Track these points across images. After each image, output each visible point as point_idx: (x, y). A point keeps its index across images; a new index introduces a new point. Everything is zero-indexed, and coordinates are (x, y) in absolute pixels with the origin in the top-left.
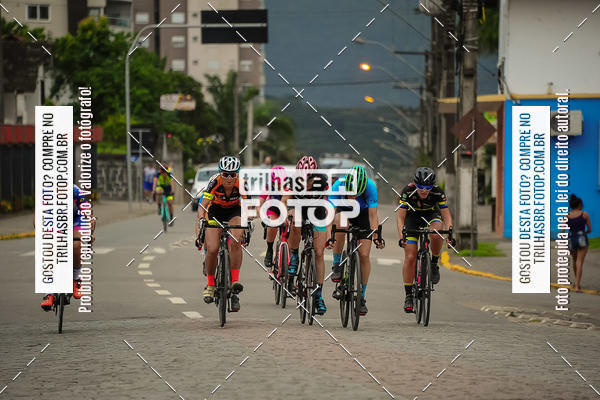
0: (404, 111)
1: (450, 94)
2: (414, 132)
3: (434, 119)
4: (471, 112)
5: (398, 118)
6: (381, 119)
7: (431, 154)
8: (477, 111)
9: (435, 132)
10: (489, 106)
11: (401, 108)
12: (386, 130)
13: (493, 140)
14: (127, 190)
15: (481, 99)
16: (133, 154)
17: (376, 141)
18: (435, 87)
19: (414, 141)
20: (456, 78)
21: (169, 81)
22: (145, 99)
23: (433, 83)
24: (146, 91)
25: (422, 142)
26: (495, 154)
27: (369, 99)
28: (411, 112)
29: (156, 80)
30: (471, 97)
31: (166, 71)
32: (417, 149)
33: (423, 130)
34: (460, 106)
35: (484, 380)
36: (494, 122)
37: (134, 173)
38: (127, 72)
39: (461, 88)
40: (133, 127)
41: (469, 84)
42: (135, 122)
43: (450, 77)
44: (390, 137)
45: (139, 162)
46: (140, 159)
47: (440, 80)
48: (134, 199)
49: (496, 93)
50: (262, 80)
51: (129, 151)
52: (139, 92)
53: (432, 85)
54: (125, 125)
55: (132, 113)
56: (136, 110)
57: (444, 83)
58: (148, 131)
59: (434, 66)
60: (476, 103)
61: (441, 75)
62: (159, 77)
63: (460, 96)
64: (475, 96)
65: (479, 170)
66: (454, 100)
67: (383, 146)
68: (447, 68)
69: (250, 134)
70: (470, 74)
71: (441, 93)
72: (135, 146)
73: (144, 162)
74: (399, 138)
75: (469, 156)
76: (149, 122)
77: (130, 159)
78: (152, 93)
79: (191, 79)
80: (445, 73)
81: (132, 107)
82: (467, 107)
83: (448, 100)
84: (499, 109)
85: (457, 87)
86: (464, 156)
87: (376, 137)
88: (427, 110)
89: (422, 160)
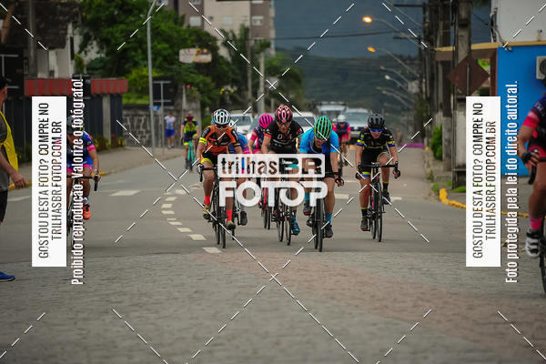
0: (404, 60)
1: (446, 44)
2: (414, 79)
3: (432, 68)
4: (466, 59)
5: (398, 66)
6: (383, 68)
7: (429, 99)
8: (472, 58)
9: (433, 79)
10: (483, 53)
11: (401, 57)
12: (387, 77)
13: (486, 85)
14: (150, 137)
15: (474, 47)
16: (155, 104)
17: (378, 88)
18: (433, 37)
19: (413, 87)
20: (452, 28)
21: (187, 36)
22: (166, 53)
23: (430, 33)
24: (166, 46)
25: (421, 88)
27: (371, 50)
28: (409, 60)
29: (175, 35)
30: (466, 46)
31: (185, 27)
32: (416, 94)
33: (421, 77)
34: (455, 54)
35: (480, 306)
36: (487, 68)
37: (157, 121)
39: (456, 36)
40: (154, 79)
41: (463, 33)
42: (156, 75)
43: (446, 27)
44: (391, 84)
45: (161, 111)
46: (162, 108)
47: (437, 29)
48: (157, 145)
49: (490, 41)
50: (272, 34)
51: (151, 102)
52: (159, 47)
53: (429, 35)
54: (148, 77)
55: (153, 66)
56: (157, 63)
57: (441, 32)
58: (168, 82)
59: (431, 18)
60: (470, 51)
61: (437, 25)
62: (178, 32)
63: (456, 44)
64: (470, 45)
66: (451, 49)
67: (384, 92)
68: (443, 19)
69: (262, 84)
70: (465, 24)
71: (438, 43)
72: (157, 96)
73: (165, 110)
74: (399, 84)
75: (464, 100)
76: (169, 74)
77: (153, 108)
78: (171, 47)
79: (208, 34)
80: (441, 24)
81: (154, 60)
82: (462, 55)
83: (444, 49)
84: (492, 55)
85: (452, 36)
86: (458, 100)
87: (378, 84)
88: (425, 59)
89: (421, 105)
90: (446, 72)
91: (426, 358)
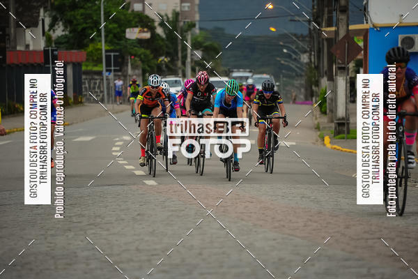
0: (297, 38)
1: (330, 25)
2: (305, 52)
3: (319, 43)
4: (344, 37)
5: (293, 42)
6: (281, 43)
7: (317, 68)
8: (349, 36)
9: (320, 51)
10: (358, 32)
11: (295, 35)
12: (285, 51)
13: (359, 57)
14: (103, 95)
15: (351, 27)
16: (107, 71)
17: (278, 59)
18: (320, 20)
19: (305, 58)
20: (334, 13)
21: (131, 18)
22: (115, 31)
23: (318, 17)
24: (116, 26)
25: (310, 59)
26: (362, 67)
27: (273, 29)
28: (302, 37)
29: (123, 17)
30: (345, 27)
31: (130, 11)
32: (306, 63)
33: (311, 51)
34: (337, 33)
35: (354, 225)
36: (361, 44)
37: (108, 84)
38: (102, 13)
39: (338, 20)
40: (106, 51)
41: (343, 17)
42: (108, 48)
43: (330, 12)
44: (289, 56)
45: (111, 76)
46: (112, 74)
47: (323, 14)
48: (108, 102)
49: (363, 23)
50: (197, 17)
51: (104, 69)
52: (111, 26)
53: (317, 18)
54: (101, 50)
55: (106, 42)
56: (109, 39)
57: (326, 16)
58: (117, 54)
59: (318, 5)
60: (348, 30)
61: (323, 11)
62: (125, 15)
63: (337, 25)
64: (348, 27)
65: (351, 78)
66: (333, 29)
67: (282, 62)
68: (328, 6)
69: (189, 55)
70: (344, 10)
71: (324, 24)
72: (108, 64)
73: (115, 75)
74: (294, 56)
75: (344, 68)
76: (118, 47)
77: (105, 74)
78: (120, 27)
79: (147, 17)
80: (326, 9)
81: (106, 36)
82: (342, 33)
83: (329, 29)
84: (365, 33)
85: (335, 19)
86: (340, 68)
87: (278, 56)
88: (314, 36)
89: (311, 72)
90: (329, 47)
91: (313, 265)
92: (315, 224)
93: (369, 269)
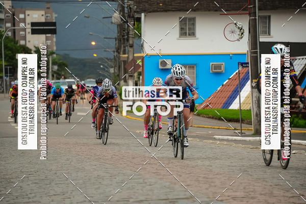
0: (108, 60)
1: (124, 53)
2: (112, 67)
3: (119, 63)
4: (132, 60)
5: (106, 62)
6: (100, 63)
7: (118, 75)
8: (134, 60)
9: (119, 67)
10: (139, 58)
11: (107, 58)
12: (102, 66)
13: (140, 70)
14: (3, 90)
15: (135, 55)
16: (5, 76)
17: (98, 71)
18: (119, 51)
19: (112, 70)
20: (127, 48)
21: (19, 49)
22: (10, 55)
23: (118, 49)
24: (10, 52)
25: (115, 71)
26: (141, 75)
27: (95, 55)
28: (111, 60)
29: (14, 48)
30: (132, 55)
31: (18, 45)
32: (113, 73)
33: (115, 67)
34: (128, 57)
35: (137, 157)
36: (140, 64)
37: (6, 83)
38: (3, 45)
39: (128, 51)
40: (5, 66)
41: (131, 49)
42: (6, 64)
43: (124, 47)
44: (103, 69)
45: (8, 79)
46: (8, 78)
47: (121, 48)
48: (6, 93)
49: (141, 53)
50: (55, 48)
51: (4, 75)
52: (7, 53)
53: (118, 50)
54: (2, 65)
55: (5, 61)
56: (7, 59)
57: (122, 49)
58: (11, 67)
59: (118, 43)
60: (134, 57)
61: (121, 46)
62: (15, 46)
63: (128, 53)
64: (134, 54)
65: (136, 81)
66: (126, 56)
67: (100, 72)
68: (123, 44)
69: (50, 68)
70: (131, 46)
71: (121, 53)
72: (6, 73)
73: (10, 79)
74: (106, 69)
75: (132, 76)
76: (12, 64)
77: (5, 78)
78: (12, 53)
79: (28, 48)
80: (122, 46)
81: (5, 58)
82: (131, 58)
83: (124, 56)
84: (143, 58)
85: (127, 51)
86: (130, 76)
87: (98, 69)
88: (116, 59)
89: (115, 78)
90: (124, 65)
91: (115, 178)
92: (117, 157)
93: (144, 179)
